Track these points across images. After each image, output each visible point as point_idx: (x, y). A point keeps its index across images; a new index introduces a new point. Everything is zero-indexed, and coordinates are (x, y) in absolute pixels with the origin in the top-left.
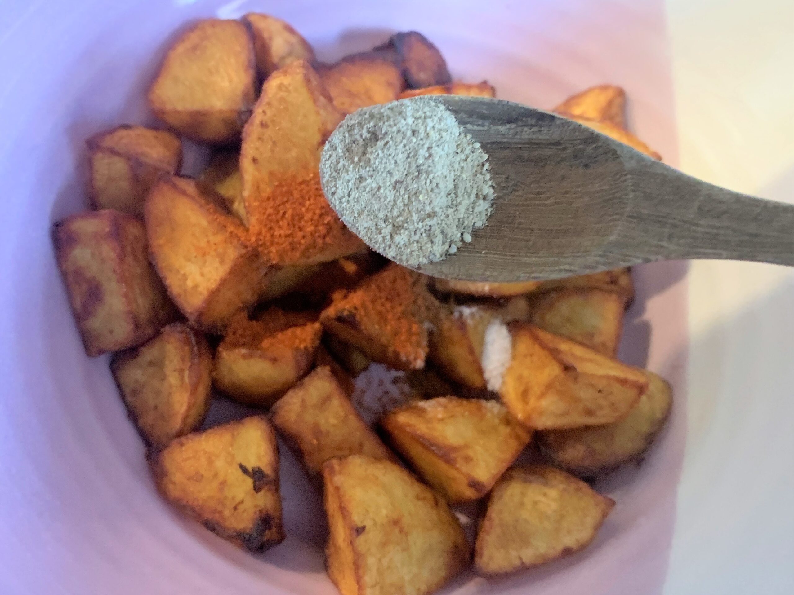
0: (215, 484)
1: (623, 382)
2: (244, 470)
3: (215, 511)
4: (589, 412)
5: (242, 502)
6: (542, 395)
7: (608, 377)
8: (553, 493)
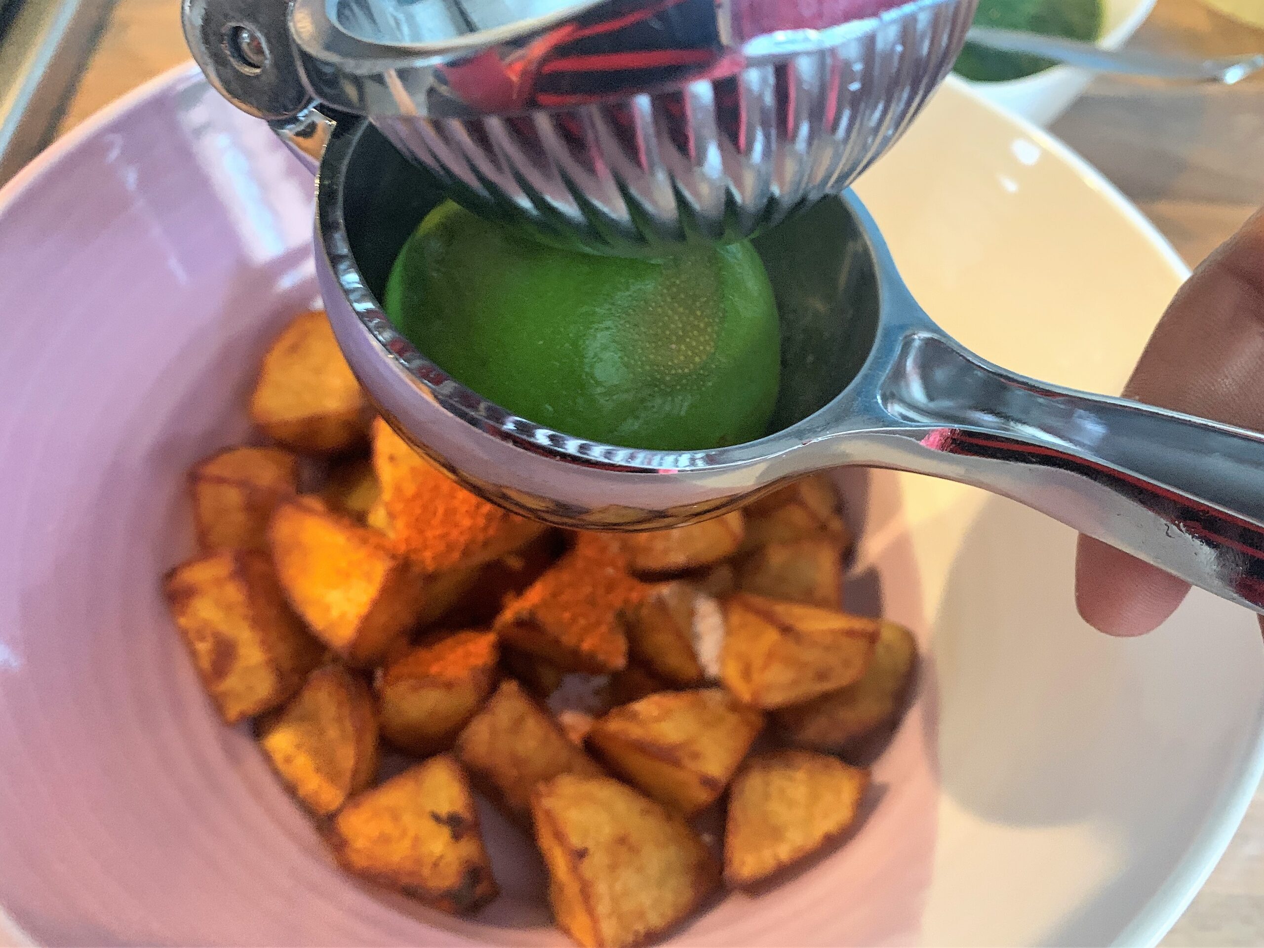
0: (406, 843)
1: (850, 633)
2: (437, 818)
3: (411, 874)
4: (822, 676)
5: (441, 857)
6: (765, 666)
7: (833, 632)
8: (800, 775)
